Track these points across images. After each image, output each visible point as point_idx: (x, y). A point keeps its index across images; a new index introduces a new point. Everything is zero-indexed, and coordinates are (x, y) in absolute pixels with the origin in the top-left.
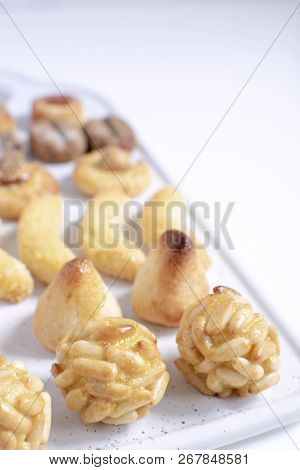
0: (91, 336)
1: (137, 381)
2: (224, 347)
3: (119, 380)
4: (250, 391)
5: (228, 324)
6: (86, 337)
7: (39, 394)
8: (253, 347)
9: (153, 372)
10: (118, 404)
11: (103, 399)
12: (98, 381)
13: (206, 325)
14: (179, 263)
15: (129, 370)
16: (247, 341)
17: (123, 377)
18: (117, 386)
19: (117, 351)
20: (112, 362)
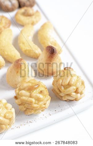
0: (26, 89)
1: (41, 103)
2: (68, 89)
3: (35, 103)
4: (76, 100)
5: (69, 82)
6: (24, 89)
7: (11, 109)
8: (77, 89)
9: (46, 99)
10: (35, 110)
11: (31, 109)
12: (29, 104)
13: (62, 82)
14: (53, 58)
15: (38, 100)
16: (75, 88)
17: (37, 102)
18: (35, 105)
19: (34, 95)
20: (33, 98)
